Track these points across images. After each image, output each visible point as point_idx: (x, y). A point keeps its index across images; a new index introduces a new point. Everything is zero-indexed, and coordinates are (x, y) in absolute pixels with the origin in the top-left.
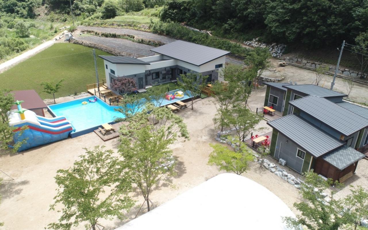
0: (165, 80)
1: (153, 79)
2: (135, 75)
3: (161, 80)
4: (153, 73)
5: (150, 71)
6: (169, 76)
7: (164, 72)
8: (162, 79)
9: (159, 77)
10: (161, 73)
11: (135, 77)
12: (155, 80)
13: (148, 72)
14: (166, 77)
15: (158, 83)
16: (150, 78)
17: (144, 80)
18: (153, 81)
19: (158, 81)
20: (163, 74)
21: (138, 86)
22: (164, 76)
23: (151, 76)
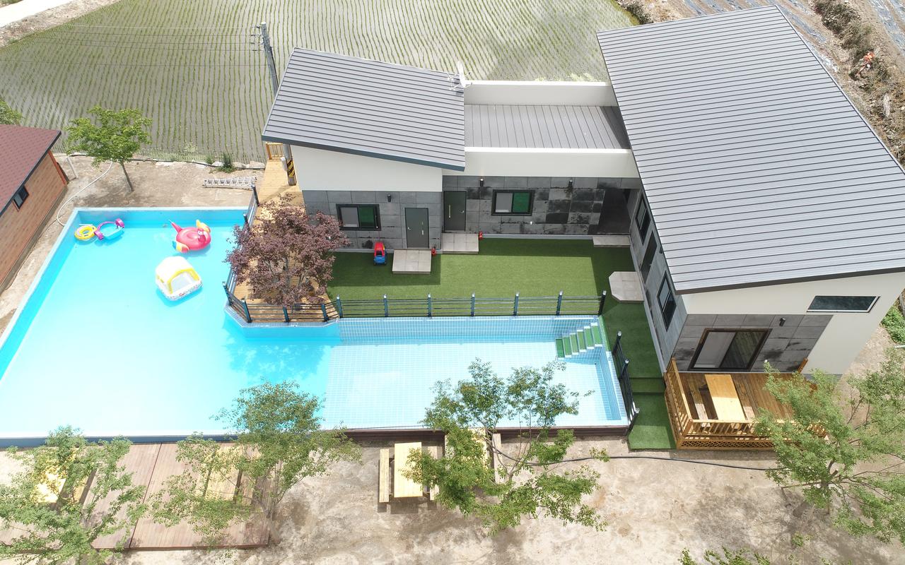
0: (558, 226)
1: (494, 213)
2: (390, 197)
3: (537, 222)
4: (496, 192)
5: (482, 183)
6: (584, 215)
7: (561, 196)
8: (544, 218)
9: (529, 212)
10: (544, 196)
11: (390, 201)
12: (506, 218)
13: (475, 186)
14: (568, 215)
15: (522, 231)
16: (479, 209)
17: (436, 221)
18: (496, 220)
19: (521, 225)
20: (551, 202)
21: (404, 236)
22: (558, 211)
23: (489, 202)
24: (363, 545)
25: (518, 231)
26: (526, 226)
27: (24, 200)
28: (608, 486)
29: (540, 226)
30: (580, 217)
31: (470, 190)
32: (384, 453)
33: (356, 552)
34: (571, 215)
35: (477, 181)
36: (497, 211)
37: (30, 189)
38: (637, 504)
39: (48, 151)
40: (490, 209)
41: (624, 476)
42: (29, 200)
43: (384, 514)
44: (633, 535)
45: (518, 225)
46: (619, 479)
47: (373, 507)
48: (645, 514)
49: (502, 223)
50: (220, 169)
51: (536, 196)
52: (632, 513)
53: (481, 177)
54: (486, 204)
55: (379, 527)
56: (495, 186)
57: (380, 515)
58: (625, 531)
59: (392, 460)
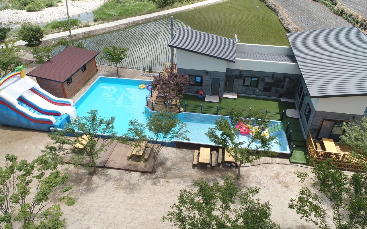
0: (268, 93)
3: (260, 91)
4: (245, 77)
5: (240, 72)
7: (270, 80)
8: (262, 89)
9: (257, 86)
10: (263, 80)
11: (207, 74)
12: (248, 88)
13: (238, 73)
14: (271, 88)
15: (254, 94)
16: (238, 83)
17: (222, 84)
18: (244, 88)
19: (253, 91)
20: (265, 82)
21: (210, 90)
22: (268, 86)
23: (242, 80)
24: (185, 177)
25: (252, 94)
26: (255, 92)
27: (85, 70)
28: (281, 173)
29: (261, 92)
30: (276, 90)
31: (236, 75)
32: (196, 151)
33: (183, 179)
34: (273, 88)
35: (238, 72)
36: (245, 85)
37: (87, 67)
38: (292, 179)
39: (94, 58)
40: (242, 83)
41: (287, 170)
42: (86, 71)
43: (194, 170)
44: (289, 188)
45: (252, 91)
46: (285, 171)
47: (190, 167)
48: (295, 182)
49: (246, 90)
50: (148, 72)
51: (260, 80)
52: (290, 182)
53: (240, 70)
54: (241, 81)
55: (192, 173)
56: (245, 74)
57: (192, 169)
58: (287, 187)
59: (199, 153)
